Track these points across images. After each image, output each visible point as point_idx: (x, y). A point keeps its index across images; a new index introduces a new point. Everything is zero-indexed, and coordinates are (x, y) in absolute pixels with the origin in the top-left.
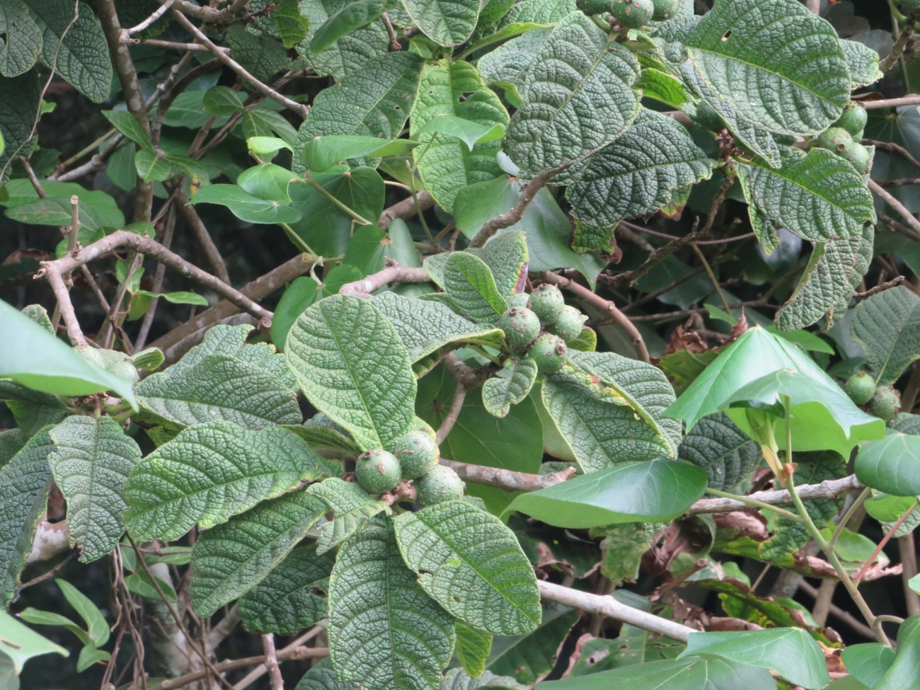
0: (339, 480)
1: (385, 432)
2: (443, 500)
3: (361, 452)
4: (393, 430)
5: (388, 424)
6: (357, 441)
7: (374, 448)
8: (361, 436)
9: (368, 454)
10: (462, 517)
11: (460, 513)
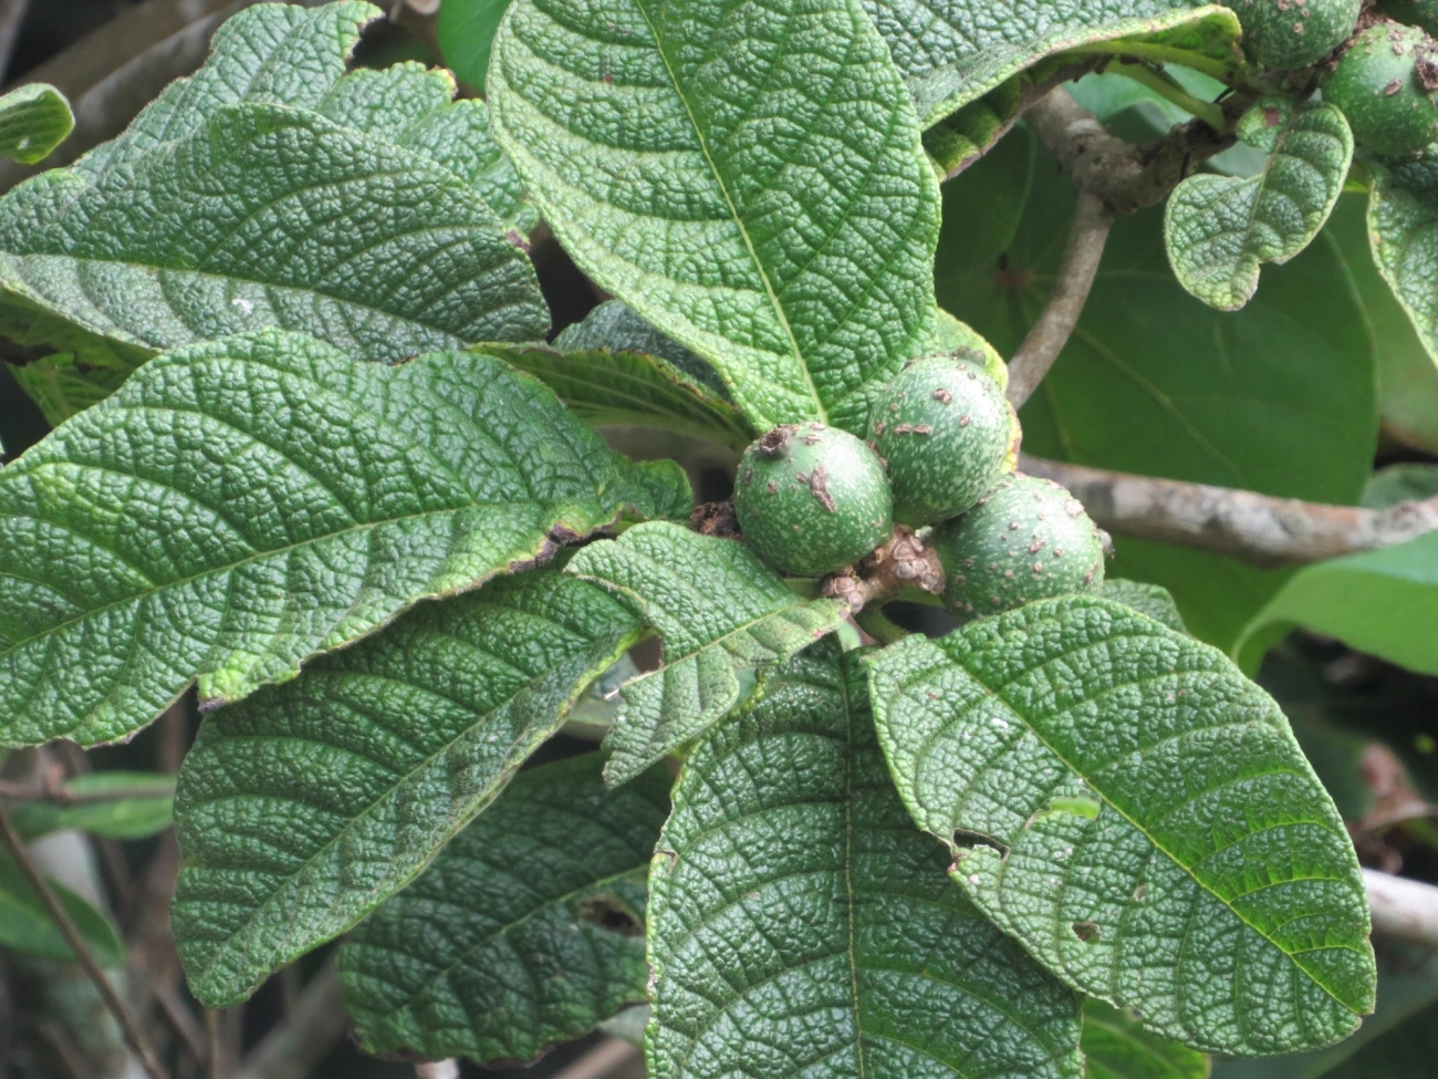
0: (678, 530)
1: (831, 363)
2: (1035, 596)
3: (753, 434)
4: (860, 358)
5: (845, 335)
6: (739, 396)
7: (797, 419)
8: (753, 377)
9: (775, 439)
10: (1101, 650)
11: (1094, 639)
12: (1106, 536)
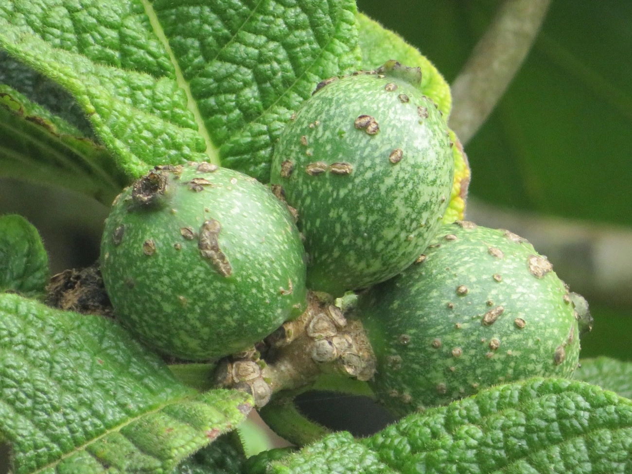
0: (30, 305)
1: (223, 84)
2: (491, 380)
3: (123, 179)
4: (260, 79)
5: (238, 50)
6: (105, 131)
7: (182, 159)
8: (123, 106)
9: (152, 184)
10: (578, 447)
11: (568, 433)
12: (581, 302)
